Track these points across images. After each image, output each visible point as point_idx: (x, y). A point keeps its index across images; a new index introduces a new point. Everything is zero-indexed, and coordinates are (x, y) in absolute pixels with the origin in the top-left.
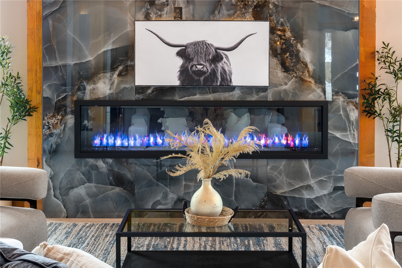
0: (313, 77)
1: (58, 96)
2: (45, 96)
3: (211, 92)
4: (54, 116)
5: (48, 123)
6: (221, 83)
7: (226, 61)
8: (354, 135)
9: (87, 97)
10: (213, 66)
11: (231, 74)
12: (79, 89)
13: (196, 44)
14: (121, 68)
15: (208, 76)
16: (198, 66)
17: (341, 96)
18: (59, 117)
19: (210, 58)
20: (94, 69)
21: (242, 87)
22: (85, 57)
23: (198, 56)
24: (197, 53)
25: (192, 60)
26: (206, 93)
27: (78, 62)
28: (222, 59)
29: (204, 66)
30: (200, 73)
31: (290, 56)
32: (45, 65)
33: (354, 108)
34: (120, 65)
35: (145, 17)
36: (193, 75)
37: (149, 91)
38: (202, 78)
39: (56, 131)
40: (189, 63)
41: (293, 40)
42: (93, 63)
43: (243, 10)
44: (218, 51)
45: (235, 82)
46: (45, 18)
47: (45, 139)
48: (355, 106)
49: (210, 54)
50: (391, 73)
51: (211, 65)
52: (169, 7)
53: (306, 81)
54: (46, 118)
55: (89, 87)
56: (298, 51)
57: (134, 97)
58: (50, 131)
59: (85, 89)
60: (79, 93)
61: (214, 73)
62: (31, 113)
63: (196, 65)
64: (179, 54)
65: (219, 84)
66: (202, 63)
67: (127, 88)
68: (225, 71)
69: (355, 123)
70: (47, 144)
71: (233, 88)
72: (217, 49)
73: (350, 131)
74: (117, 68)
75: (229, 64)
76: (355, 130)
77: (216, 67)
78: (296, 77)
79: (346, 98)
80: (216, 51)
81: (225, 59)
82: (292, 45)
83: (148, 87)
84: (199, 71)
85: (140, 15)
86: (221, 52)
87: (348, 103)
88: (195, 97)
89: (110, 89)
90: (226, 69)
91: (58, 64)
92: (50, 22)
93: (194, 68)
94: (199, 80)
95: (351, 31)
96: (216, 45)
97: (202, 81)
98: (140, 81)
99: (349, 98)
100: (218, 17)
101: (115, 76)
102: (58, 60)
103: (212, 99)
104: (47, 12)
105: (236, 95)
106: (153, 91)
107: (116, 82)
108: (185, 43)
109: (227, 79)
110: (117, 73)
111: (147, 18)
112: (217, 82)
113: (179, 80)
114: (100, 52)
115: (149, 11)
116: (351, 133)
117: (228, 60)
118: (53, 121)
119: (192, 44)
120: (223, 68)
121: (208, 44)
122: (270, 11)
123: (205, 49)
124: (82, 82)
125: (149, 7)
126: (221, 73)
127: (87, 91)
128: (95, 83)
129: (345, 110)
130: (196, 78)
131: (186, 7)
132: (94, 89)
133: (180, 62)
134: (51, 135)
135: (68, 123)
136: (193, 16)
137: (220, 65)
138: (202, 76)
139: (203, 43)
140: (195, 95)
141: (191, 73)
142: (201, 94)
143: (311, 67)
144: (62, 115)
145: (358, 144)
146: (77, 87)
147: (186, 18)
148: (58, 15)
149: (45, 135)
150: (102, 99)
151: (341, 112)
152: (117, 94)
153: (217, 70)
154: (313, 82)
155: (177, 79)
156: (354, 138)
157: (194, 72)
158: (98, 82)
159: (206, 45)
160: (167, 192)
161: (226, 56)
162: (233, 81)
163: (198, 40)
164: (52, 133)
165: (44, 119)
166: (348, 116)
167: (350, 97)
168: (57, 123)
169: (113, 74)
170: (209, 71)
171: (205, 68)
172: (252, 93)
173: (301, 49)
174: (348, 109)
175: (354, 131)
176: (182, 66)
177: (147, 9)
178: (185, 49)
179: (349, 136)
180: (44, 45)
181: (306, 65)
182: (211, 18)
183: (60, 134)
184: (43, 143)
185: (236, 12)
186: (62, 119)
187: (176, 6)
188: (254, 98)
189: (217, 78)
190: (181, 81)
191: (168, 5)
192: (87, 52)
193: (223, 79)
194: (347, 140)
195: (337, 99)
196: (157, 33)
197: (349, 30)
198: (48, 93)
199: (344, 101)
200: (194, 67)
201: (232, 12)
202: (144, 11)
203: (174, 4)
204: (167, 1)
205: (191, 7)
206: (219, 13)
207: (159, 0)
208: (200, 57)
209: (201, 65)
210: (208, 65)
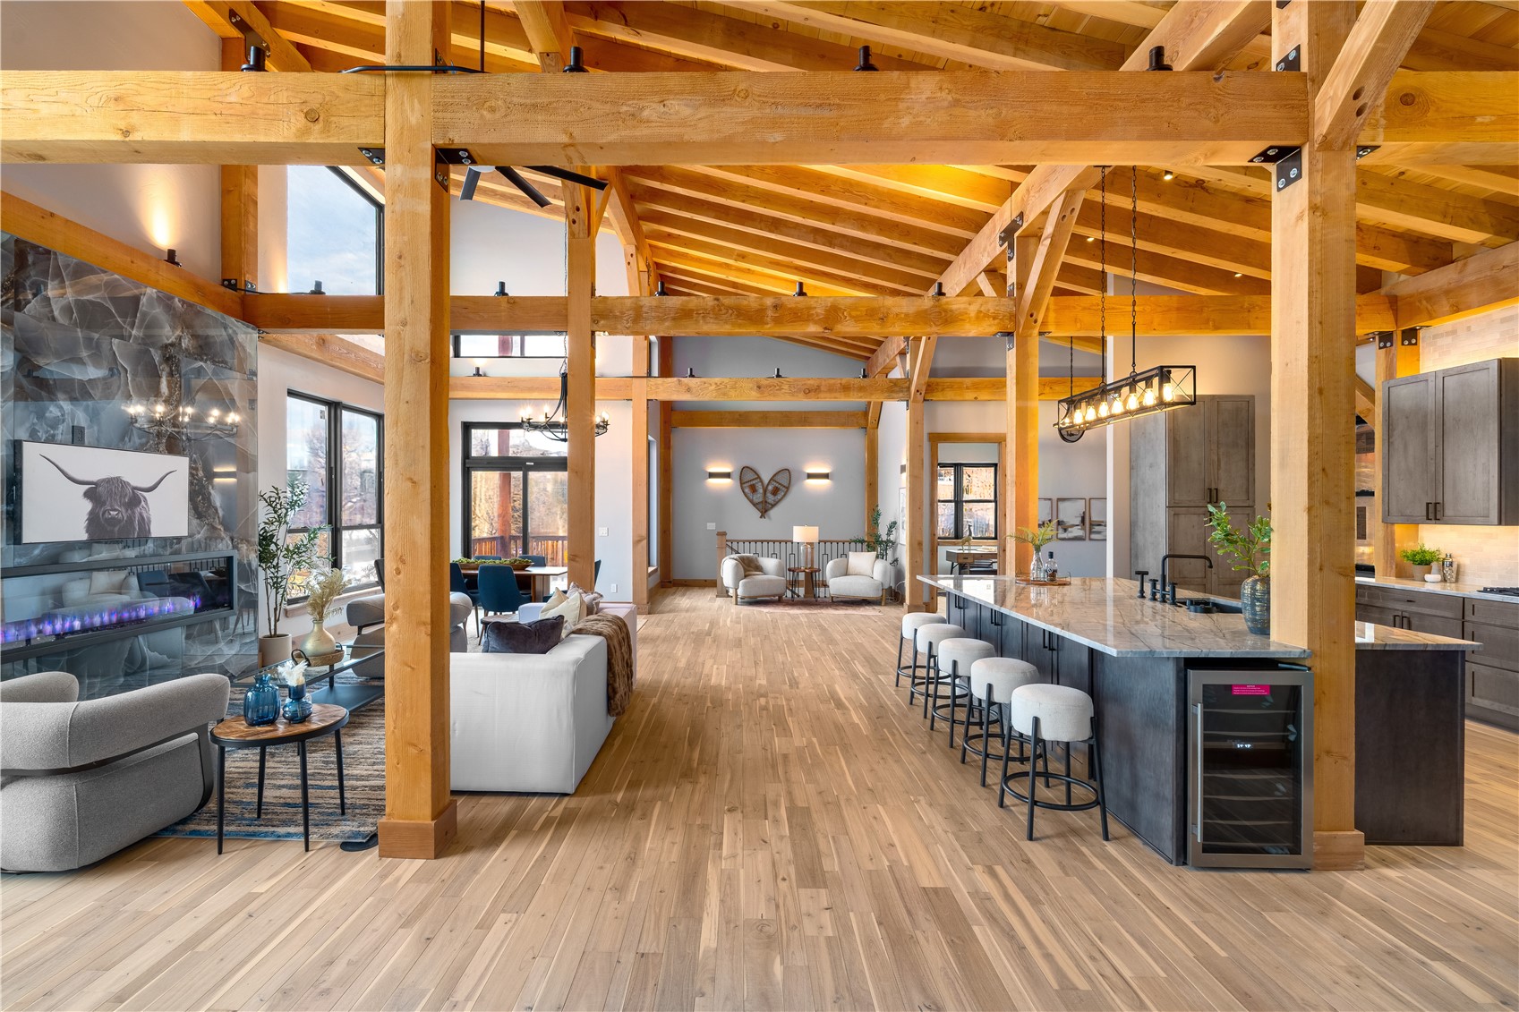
0: (221, 523)
6: (138, 534)
7: (144, 506)
8: (255, 585)
10: (129, 512)
11: (150, 521)
13: (109, 481)
15: (124, 525)
16: (112, 513)
17: (245, 543)
19: (126, 501)
23: (111, 498)
24: (110, 494)
25: (104, 503)
28: (140, 502)
29: (120, 512)
30: (113, 521)
31: (202, 499)
33: (255, 556)
35: (30, 436)
36: (106, 525)
38: (116, 529)
40: (101, 508)
41: (206, 481)
43: (157, 439)
44: (137, 491)
48: (255, 553)
49: (126, 495)
51: (127, 511)
52: (65, 424)
53: (216, 529)
56: (210, 494)
61: (130, 520)
63: (108, 510)
64: (87, 495)
65: (136, 536)
66: (118, 507)
68: (143, 518)
69: (255, 572)
72: (134, 488)
73: (252, 580)
75: (147, 509)
77: (134, 513)
78: (208, 524)
79: (249, 545)
80: (133, 492)
81: (143, 503)
82: (203, 486)
84: (113, 518)
85: (22, 433)
86: (139, 493)
87: (250, 551)
88: (101, 555)
90: (145, 516)
93: (107, 515)
94: (113, 531)
96: (134, 483)
97: (115, 533)
100: (128, 445)
108: (95, 479)
109: (145, 529)
112: (134, 534)
113: (87, 532)
115: (37, 428)
116: (252, 584)
117: (147, 504)
119: (103, 480)
120: (141, 514)
121: (124, 482)
123: (119, 489)
125: (35, 420)
126: (139, 522)
130: (109, 529)
131: (90, 427)
136: (98, 441)
137: (137, 510)
138: (116, 526)
139: (118, 479)
140: (101, 553)
141: (102, 522)
143: (221, 513)
147: (89, 443)
153: (134, 518)
154: (222, 529)
155: (84, 531)
156: (255, 588)
157: (107, 520)
159: (121, 483)
161: (145, 498)
163: (112, 476)
166: (250, 566)
170: (124, 519)
171: (119, 515)
173: (212, 492)
175: (255, 581)
176: (91, 513)
177: (33, 424)
178: (95, 488)
179: (251, 587)
181: (216, 510)
182: (122, 446)
185: (148, 442)
187: (75, 424)
189: (134, 528)
190: (89, 534)
191: (64, 421)
193: (141, 529)
195: (242, 547)
200: (107, 513)
201: (144, 440)
202: (27, 425)
203: (73, 420)
204: (62, 415)
205: (96, 428)
206: (130, 441)
207: (51, 412)
208: (115, 499)
209: (115, 510)
210: (124, 511)
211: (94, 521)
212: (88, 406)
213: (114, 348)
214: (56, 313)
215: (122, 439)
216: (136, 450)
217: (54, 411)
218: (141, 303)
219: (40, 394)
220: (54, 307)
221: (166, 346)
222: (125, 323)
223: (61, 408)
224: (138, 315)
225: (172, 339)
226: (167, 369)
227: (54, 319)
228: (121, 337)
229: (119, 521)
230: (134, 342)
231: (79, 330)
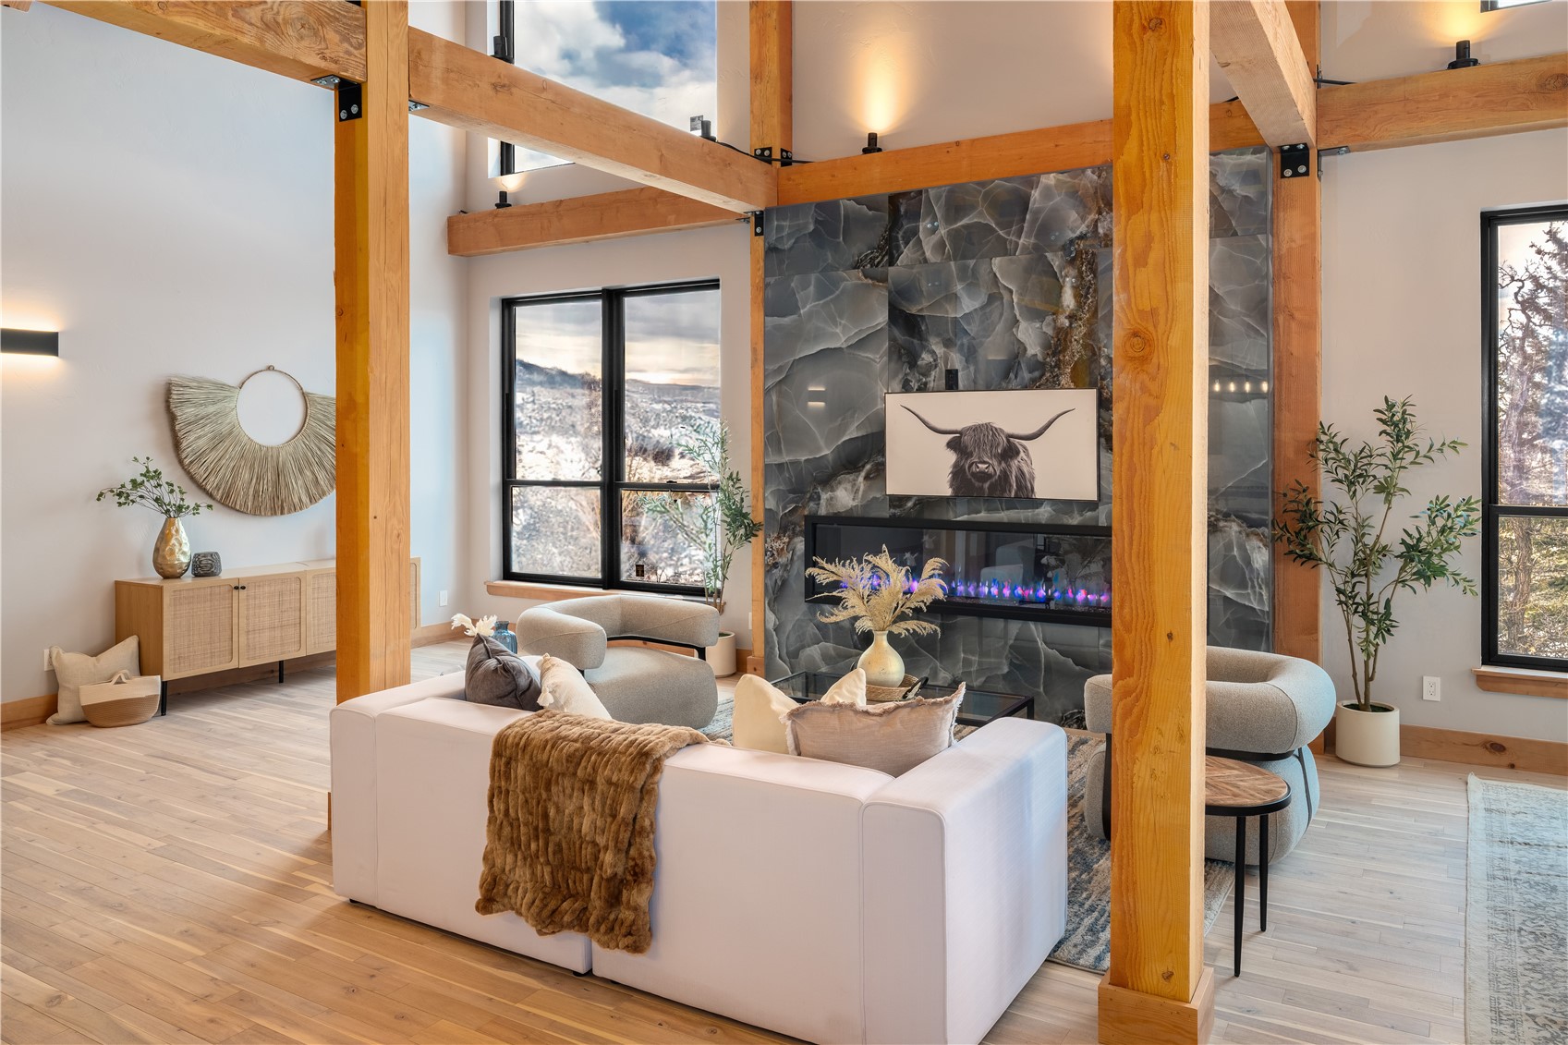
1: (784, 508)
2: (767, 507)
3: (1004, 508)
4: (779, 538)
5: (772, 548)
6: (1016, 493)
7: (1025, 457)
8: (1261, 594)
9: (823, 511)
10: (1003, 465)
11: (1033, 478)
12: (811, 499)
13: (976, 429)
14: (868, 467)
15: (996, 481)
16: (980, 465)
17: (1234, 521)
18: (786, 540)
19: (999, 451)
20: (832, 468)
21: (1053, 502)
22: (819, 449)
23: (979, 448)
24: (978, 444)
25: (970, 455)
26: (996, 510)
27: (810, 457)
28: (1018, 453)
29: (990, 464)
30: (984, 476)
32: (768, 461)
33: (1261, 545)
34: (867, 463)
35: (903, 388)
36: (973, 480)
37: (910, 504)
38: (986, 485)
39: (782, 560)
40: (967, 459)
42: (830, 458)
43: (1056, 370)
44: (1012, 439)
45: (1039, 493)
46: (767, 392)
47: (768, 571)
48: (1261, 540)
49: (998, 444)
50: (1340, 481)
51: (1000, 463)
52: (938, 369)
54: (768, 540)
55: (825, 496)
57: (886, 512)
58: (774, 559)
59: (819, 498)
60: (812, 504)
61: (1005, 476)
62: (757, 533)
63: (976, 463)
64: (950, 445)
65: (1013, 495)
66: (986, 459)
67: (878, 498)
68: (1022, 473)
69: (1262, 574)
70: (771, 579)
71: (1039, 503)
72: (1009, 436)
73: (1253, 587)
74: (863, 466)
75: (1029, 462)
76: (1263, 587)
77: (1009, 466)
79: (1244, 525)
80: (1008, 441)
81: (1022, 454)
83: (908, 498)
84: (982, 472)
85: (896, 385)
86: (1016, 441)
87: (1248, 535)
88: (978, 515)
89: (854, 499)
90: (1025, 469)
91: (783, 461)
92: (774, 398)
93: (974, 468)
94: (982, 488)
95: (1253, 401)
96: (1009, 430)
97: (987, 490)
98: (893, 487)
99: (1250, 527)
100: (1014, 383)
101: (861, 479)
102: (784, 454)
103: (1006, 520)
104: (769, 383)
105: (1044, 514)
106: (915, 505)
107: (862, 488)
109: (1026, 488)
110: (863, 474)
111: (906, 388)
112: (1010, 492)
113: (951, 487)
114: (839, 443)
115: (909, 378)
116: (1255, 592)
117: (1028, 455)
118: (777, 545)
119: (970, 428)
120: (1020, 469)
121: (996, 429)
122: (1103, 371)
123: (990, 438)
124: (815, 488)
125: (908, 370)
126: (1016, 477)
127: (821, 501)
128: (833, 490)
129: (1242, 548)
130: (977, 484)
131: (963, 370)
132: (831, 498)
133: (952, 457)
134: (775, 565)
135: (797, 549)
136: (976, 383)
137: (1015, 463)
138: (986, 481)
139: (988, 427)
140: (980, 512)
141: (969, 477)
142: (988, 510)
144: (789, 536)
145: (1268, 612)
146: (808, 495)
147: (964, 386)
148: (784, 388)
149: (768, 565)
150: (843, 515)
151: (1236, 552)
152: (865, 507)
153: (1011, 472)
155: (947, 485)
156: (1261, 601)
157: (974, 474)
158: (837, 488)
159: (992, 430)
160: (936, 667)
161: (1024, 447)
162: (1035, 490)
163: (980, 423)
164: (777, 563)
165: (766, 542)
166: (1248, 561)
167: (1252, 524)
168: (783, 549)
169: (857, 477)
170: (998, 473)
171: (991, 468)
172: (1072, 512)
174: (1248, 547)
175: (1261, 589)
176: (956, 465)
177: (906, 375)
178: (960, 437)
179: (1252, 598)
180: (765, 432)
182: (1004, 385)
183: (787, 565)
184: (766, 577)
185: (1043, 375)
186: (789, 542)
187: (949, 368)
188: (1075, 520)
189: (1011, 485)
190: (954, 489)
191: (936, 366)
192: (822, 443)
193: (1020, 487)
194: (1247, 603)
195: (1226, 526)
196: (917, 412)
197: (1250, 401)
198: (771, 504)
199: (1240, 532)
200: (974, 466)
201: (1037, 374)
202: (900, 376)
203: (946, 365)
204: (935, 360)
205: (972, 368)
206: (1016, 377)
207: (923, 359)
208: (984, 450)
209: (984, 463)
210: (996, 463)
211: (958, 474)
212: (962, 345)
213: (994, 269)
214: (928, 254)
215: (1006, 376)
216: (1025, 388)
217: (926, 358)
218: (1032, 200)
219: (912, 342)
220: (925, 248)
221: (1072, 242)
222: (1008, 234)
223: (933, 353)
224: (1028, 217)
225: (1083, 229)
226: (1073, 272)
227: (925, 261)
228: (1005, 252)
229: (989, 476)
230: (1021, 254)
231: (952, 263)
